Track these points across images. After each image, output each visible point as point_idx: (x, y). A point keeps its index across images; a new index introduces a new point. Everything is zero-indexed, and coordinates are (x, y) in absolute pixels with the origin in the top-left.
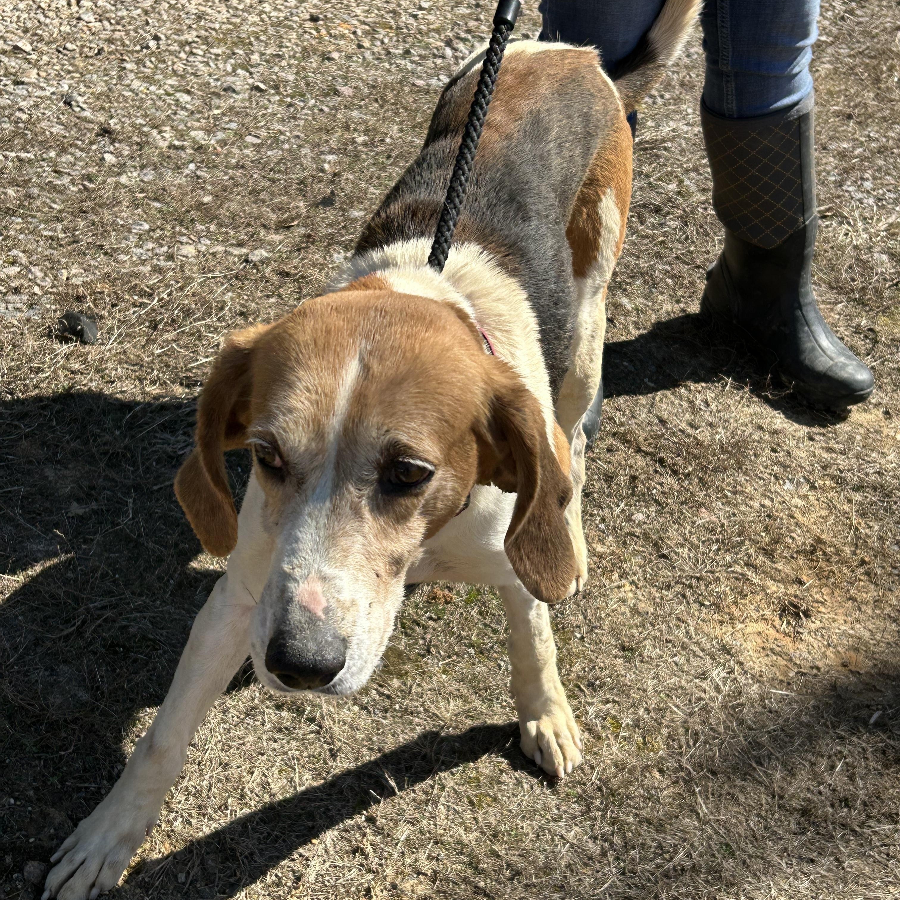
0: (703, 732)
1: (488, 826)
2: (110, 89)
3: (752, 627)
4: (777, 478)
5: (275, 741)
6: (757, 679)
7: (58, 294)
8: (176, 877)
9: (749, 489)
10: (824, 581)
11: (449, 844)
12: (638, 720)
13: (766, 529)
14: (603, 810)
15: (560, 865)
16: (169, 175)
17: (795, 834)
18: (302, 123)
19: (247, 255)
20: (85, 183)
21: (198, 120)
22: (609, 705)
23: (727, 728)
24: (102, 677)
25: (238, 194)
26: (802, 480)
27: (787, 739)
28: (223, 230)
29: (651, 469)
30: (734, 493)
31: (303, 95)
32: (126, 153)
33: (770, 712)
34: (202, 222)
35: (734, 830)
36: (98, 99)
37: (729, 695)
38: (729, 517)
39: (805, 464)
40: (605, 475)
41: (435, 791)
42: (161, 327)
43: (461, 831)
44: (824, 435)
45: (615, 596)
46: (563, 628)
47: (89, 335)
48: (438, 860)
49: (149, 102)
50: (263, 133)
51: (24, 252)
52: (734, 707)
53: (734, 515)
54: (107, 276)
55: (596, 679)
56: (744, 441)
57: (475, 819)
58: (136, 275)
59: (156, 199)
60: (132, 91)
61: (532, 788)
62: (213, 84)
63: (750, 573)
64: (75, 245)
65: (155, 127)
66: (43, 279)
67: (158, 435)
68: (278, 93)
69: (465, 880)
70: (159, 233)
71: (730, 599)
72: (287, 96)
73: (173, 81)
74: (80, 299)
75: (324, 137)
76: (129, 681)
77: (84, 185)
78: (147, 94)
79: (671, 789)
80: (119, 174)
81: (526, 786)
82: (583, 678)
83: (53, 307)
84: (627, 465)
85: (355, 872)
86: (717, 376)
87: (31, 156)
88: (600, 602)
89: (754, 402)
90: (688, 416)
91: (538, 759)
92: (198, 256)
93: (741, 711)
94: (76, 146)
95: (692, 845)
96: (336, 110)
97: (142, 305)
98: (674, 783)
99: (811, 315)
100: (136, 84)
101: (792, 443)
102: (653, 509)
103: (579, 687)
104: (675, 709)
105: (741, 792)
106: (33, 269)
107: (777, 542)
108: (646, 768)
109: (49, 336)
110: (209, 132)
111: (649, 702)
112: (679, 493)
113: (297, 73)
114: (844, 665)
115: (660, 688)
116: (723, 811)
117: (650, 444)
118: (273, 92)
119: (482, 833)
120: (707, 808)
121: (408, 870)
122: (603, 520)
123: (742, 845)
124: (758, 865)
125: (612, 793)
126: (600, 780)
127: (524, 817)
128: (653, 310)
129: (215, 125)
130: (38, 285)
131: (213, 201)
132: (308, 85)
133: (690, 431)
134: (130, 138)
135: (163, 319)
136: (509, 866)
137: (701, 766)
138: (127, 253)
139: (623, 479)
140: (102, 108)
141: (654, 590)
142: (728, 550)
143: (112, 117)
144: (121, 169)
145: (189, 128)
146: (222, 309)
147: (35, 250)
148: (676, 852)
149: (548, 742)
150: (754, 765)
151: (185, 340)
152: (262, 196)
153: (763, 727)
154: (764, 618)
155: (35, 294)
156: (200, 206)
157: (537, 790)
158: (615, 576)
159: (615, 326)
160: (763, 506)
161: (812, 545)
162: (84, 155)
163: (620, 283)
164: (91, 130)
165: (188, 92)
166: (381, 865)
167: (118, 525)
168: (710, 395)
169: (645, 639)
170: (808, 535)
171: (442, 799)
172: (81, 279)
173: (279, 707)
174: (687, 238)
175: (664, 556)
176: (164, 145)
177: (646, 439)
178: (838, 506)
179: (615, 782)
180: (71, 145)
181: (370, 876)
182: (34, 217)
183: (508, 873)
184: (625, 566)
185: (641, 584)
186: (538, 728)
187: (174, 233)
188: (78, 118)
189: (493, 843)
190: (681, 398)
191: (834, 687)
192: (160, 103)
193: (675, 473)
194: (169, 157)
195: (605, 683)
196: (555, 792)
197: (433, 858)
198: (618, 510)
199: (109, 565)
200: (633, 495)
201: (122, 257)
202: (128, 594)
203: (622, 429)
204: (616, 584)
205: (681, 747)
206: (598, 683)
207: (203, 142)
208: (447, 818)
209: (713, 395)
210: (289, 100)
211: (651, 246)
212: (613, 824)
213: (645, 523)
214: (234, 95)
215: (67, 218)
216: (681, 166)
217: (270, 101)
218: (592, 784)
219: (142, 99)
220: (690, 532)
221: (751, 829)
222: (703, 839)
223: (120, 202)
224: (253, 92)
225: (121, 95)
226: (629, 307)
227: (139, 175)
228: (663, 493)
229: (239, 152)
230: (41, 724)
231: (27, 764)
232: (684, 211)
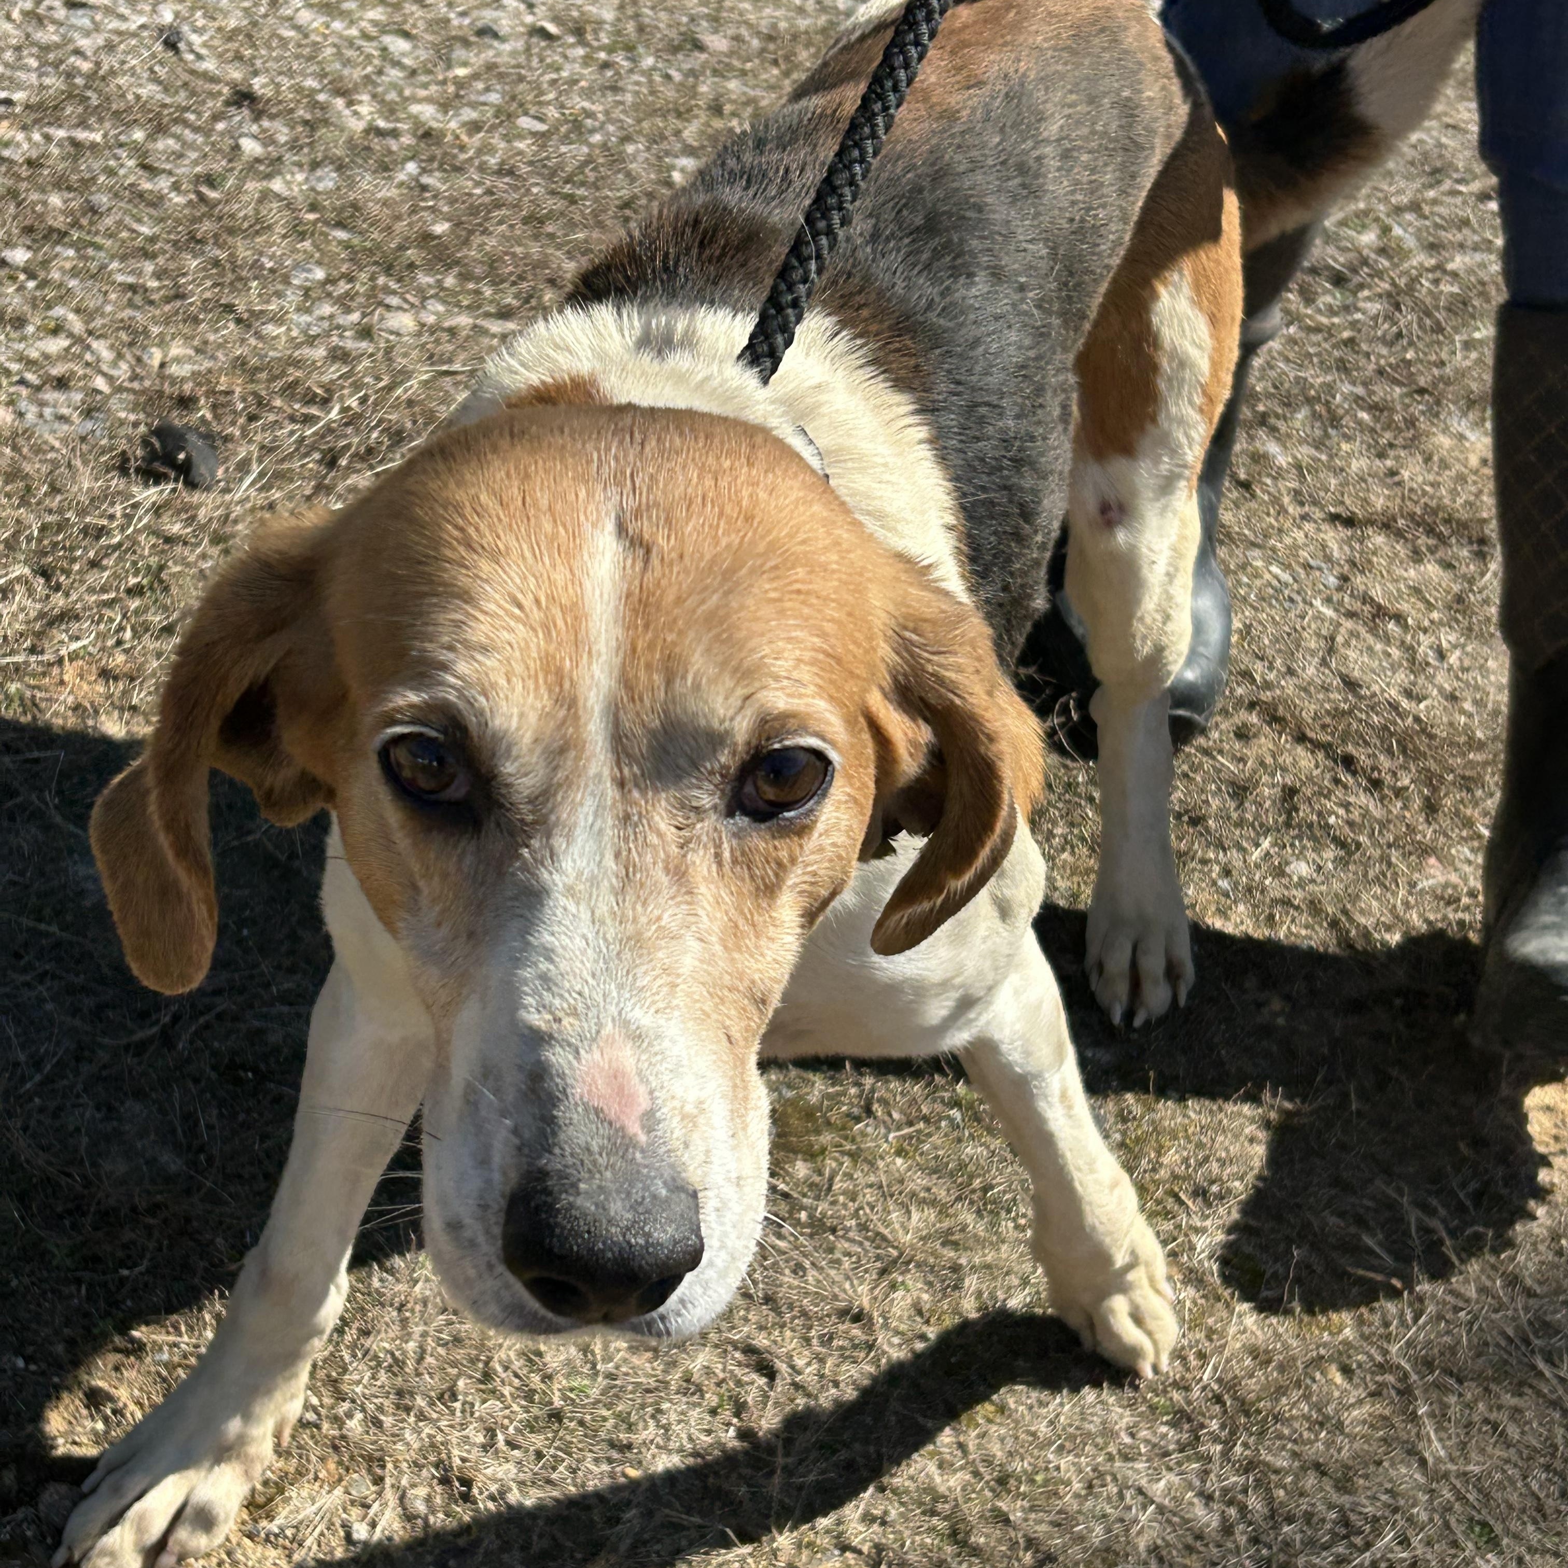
0: (1433, 1296)
1: (988, 1460)
2: (254, 24)
7: (143, 392)
11: (907, 1492)
14: (1225, 1443)
15: (1135, 1547)
16: (366, 181)
18: (629, 98)
20: (202, 189)
21: (425, 86)
23: (1482, 1290)
24: (209, 1127)
25: (501, 223)
28: (471, 286)
29: (1327, 776)
31: (631, 49)
32: (282, 139)
34: (430, 271)
35: (1498, 1495)
36: (230, 39)
40: (1233, 784)
42: (343, 462)
43: (932, 1468)
45: (1249, 1021)
47: (201, 470)
48: (884, 1523)
49: (329, 51)
50: (552, 113)
51: (77, 311)
54: (240, 364)
55: (1213, 1182)
57: (960, 1445)
58: (297, 363)
59: (340, 225)
60: (298, 28)
62: (455, 22)
64: (178, 303)
65: (341, 92)
66: (114, 364)
68: (582, 42)
70: (343, 287)
72: (602, 48)
73: (377, 14)
74: (185, 403)
75: (674, 122)
76: (264, 1137)
77: (197, 193)
78: (325, 36)
79: (1367, 1408)
80: (269, 177)
82: (1184, 1179)
83: (132, 417)
84: (1276, 766)
87: (97, 137)
90: (1402, 677)
92: (419, 334)
94: (186, 124)
95: (1410, 1520)
96: (696, 77)
97: (308, 420)
98: (1372, 1395)
100: (305, 17)
102: (1330, 853)
103: (1175, 1196)
104: (1375, 1248)
105: (1512, 1418)
106: (95, 345)
108: (1318, 1362)
109: (123, 470)
110: (445, 106)
112: (1383, 825)
115: (1343, 1206)
116: (1474, 1455)
117: (1324, 727)
118: (571, 40)
119: (976, 1473)
120: (1443, 1447)
122: (1227, 872)
123: (1515, 1526)
125: (1245, 1408)
126: (1220, 1381)
127: (1061, 1447)
129: (457, 96)
130: (105, 375)
131: (452, 231)
132: (641, 29)
133: (1405, 704)
134: (292, 111)
135: (348, 447)
136: (1030, 1542)
137: (1429, 1364)
138: (278, 319)
139: (1268, 792)
140: (238, 57)
141: (1329, 1014)
143: (256, 73)
144: (273, 167)
145: (407, 99)
147: (98, 310)
148: (1378, 1533)
150: (1541, 1365)
152: (550, 228)
155: (97, 391)
156: (427, 237)
157: (1090, 1396)
158: (1251, 982)
162: (200, 140)
165: (406, 35)
172: (189, 367)
176: (358, 126)
177: (1317, 717)
179: (1252, 1386)
180: (176, 121)
182: (98, 247)
183: (1028, 1557)
184: (1270, 964)
185: (1303, 1001)
187: (373, 288)
188: (193, 72)
189: (998, 1496)
192: (350, 53)
193: (1376, 784)
194: (367, 149)
195: (1229, 1191)
197: (874, 1519)
198: (1256, 855)
200: (1288, 825)
201: (271, 329)
202: (265, 967)
203: (1266, 696)
204: (1251, 998)
205: (1387, 1325)
206: (1215, 1188)
207: (435, 125)
210: (603, 55)
211: (1326, 346)
212: (1247, 1471)
213: (1313, 881)
214: (496, 43)
215: (164, 252)
216: (1386, 200)
217: (565, 57)
218: (1204, 1388)
219: (315, 44)
220: (1407, 905)
221: (1533, 1494)
222: (1434, 1510)
223: (269, 227)
224: (534, 40)
225: (274, 35)
226: (1282, 460)
227: (307, 180)
228: (1351, 824)
229: (503, 145)
230: (84, 1214)
231: (53, 1291)
232: (1394, 284)
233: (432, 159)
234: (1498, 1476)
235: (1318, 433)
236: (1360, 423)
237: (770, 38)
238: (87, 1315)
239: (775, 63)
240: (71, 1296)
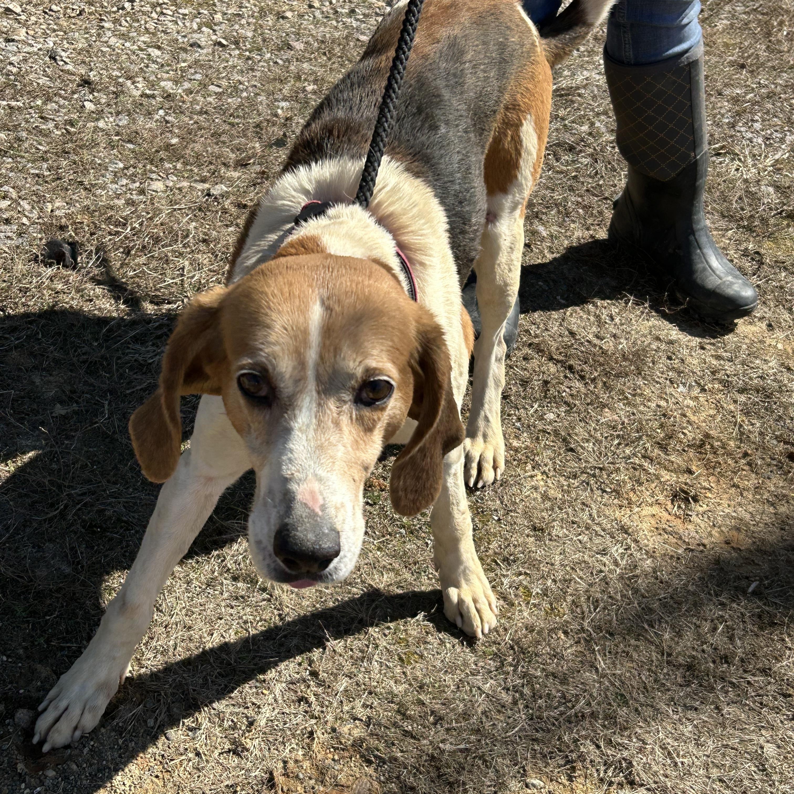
0: (602, 599)
1: (415, 679)
2: (90, 46)
3: (647, 511)
4: (672, 382)
5: (232, 608)
6: (651, 554)
7: (43, 224)
8: (145, 722)
9: (647, 392)
10: (711, 471)
11: (381, 694)
12: (546, 590)
13: (662, 426)
14: (515, 666)
15: (476, 712)
16: (141, 120)
17: (681, 686)
18: (258, 74)
19: (209, 189)
20: (68, 127)
21: (167, 72)
22: (521, 577)
23: (623, 596)
24: (82, 553)
25: (202, 137)
26: (693, 384)
27: (675, 606)
28: (189, 167)
29: (562, 375)
30: (634, 395)
31: (259, 50)
32: (103, 101)
33: (662, 582)
34: (170, 161)
35: (628, 683)
36: (79, 54)
37: (625, 569)
38: (629, 416)
39: (697, 370)
40: (522, 380)
41: (370, 650)
42: (133, 252)
43: (392, 683)
44: (713, 344)
45: (529, 484)
46: (482, 512)
47: (70, 259)
48: (371, 708)
49: (125, 57)
50: (224, 83)
51: (13, 188)
52: (630, 579)
53: (634, 414)
54: (87, 208)
55: (511, 555)
56: (644, 350)
57: (404, 673)
58: (112, 208)
59: (130, 141)
60: (109, 46)
61: (453, 647)
62: (181, 40)
63: (646, 464)
64: (58, 182)
65: (129, 78)
66: (31, 212)
67: (130, 346)
68: (238, 48)
69: (395, 725)
70: (132, 170)
71: (629, 486)
72: (246, 50)
73: (146, 38)
74: (62, 228)
75: (278, 86)
76: (106, 556)
77: (66, 129)
78: (122, 50)
79: (574, 648)
80: (97, 120)
81: (448, 645)
82: (499, 554)
83: (39, 236)
84: (540, 371)
85: (300, 718)
86: (621, 294)
87: (20, 104)
88: (515, 489)
89: (653, 316)
90: (594, 329)
91: (459, 623)
92: (166, 191)
93: (636, 582)
94: (60, 96)
95: (591, 695)
96: (289, 63)
97: (117, 233)
98: (576, 643)
99: (703, 240)
100: (113, 41)
101: (685, 352)
102: (563, 409)
103: (496, 562)
104: (579, 580)
105: (634, 650)
106: (22, 203)
107: (671, 438)
108: (554, 630)
109: (36, 261)
110: (176, 82)
111: (556, 574)
112: (586, 395)
113: (255, 31)
114: (727, 543)
115: (566, 562)
116: (618, 666)
117: (561, 353)
118: (233, 47)
119: (410, 685)
120: (605, 664)
121: (346, 716)
122: (519, 419)
123: (635, 695)
124: (649, 712)
125: (523, 651)
126: (512, 640)
127: (446, 671)
128: (566, 236)
129: (182, 76)
130: (27, 217)
131: (180, 143)
132: (264, 40)
133: (596, 341)
134: (107, 87)
135: (135, 245)
136: (433, 712)
137: (600, 628)
138: (104, 188)
139: (536, 384)
140: (84, 62)
141: (562, 479)
142: (627, 445)
143: (91, 70)
144: (99, 114)
145: (159, 79)
146: (187, 236)
147: (24, 186)
148: (577, 701)
149: (468, 608)
150: (646, 627)
151: (154, 264)
152: (224, 138)
153: (655, 596)
154: (658, 503)
155: (24, 224)
156: (168, 147)
157: (458, 649)
158: (529, 467)
159: (532, 251)
160: (659, 406)
161: (701, 440)
162: (67, 103)
163: (537, 213)
164: (72, 81)
165: (159, 48)
166: (322, 712)
167: (96, 423)
168: (614, 310)
169: (554, 520)
170: (698, 431)
171: (376, 656)
172: (63, 211)
173: (235, 579)
174: (597, 173)
175: (572, 450)
176: (137, 93)
177: (558, 349)
178: (725, 405)
179: (525, 642)
180: (55, 95)
181: (313, 721)
182: (23, 157)
183: (431, 719)
184: (537, 458)
185: (551, 474)
186: (459, 595)
187: (145, 171)
188: (62, 71)
189: (419, 693)
190: (589, 314)
191: (717, 561)
192: (133, 57)
193: (583, 378)
194: (141, 104)
195: (518, 558)
196: (474, 651)
197: (367, 706)
198: (532, 411)
199: (88, 458)
200: (545, 397)
201: (100, 192)
202: (104, 482)
203: (536, 341)
204: (529, 474)
205: (583, 612)
206: (512, 558)
207: (171, 91)
208: (380, 672)
209: (617, 310)
210: (247, 53)
211: (565, 180)
212: (523, 678)
213: (556, 421)
214: (199, 50)
215: (51, 158)
216: (593, 110)
217: (231, 55)
218: (506, 644)
219: (118, 53)
220: (595, 429)
221: (643, 681)
222: (601, 690)
223: (98, 144)
224: (216, 47)
225: (99, 50)
226: (544, 234)
227: (115, 120)
228: (572, 395)
229: (202, 99)
230: (30, 593)
231: (18, 627)
232: (595, 149)
233: (170, 108)
234: (628, 675)
235: (561, 220)
236: (579, 214)
237: (323, 42)
238: (32, 637)
239: (325, 54)
240: (25, 629)
